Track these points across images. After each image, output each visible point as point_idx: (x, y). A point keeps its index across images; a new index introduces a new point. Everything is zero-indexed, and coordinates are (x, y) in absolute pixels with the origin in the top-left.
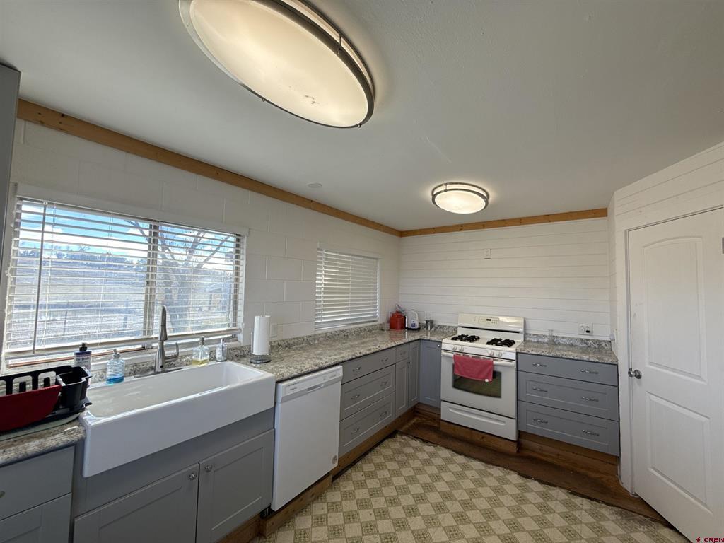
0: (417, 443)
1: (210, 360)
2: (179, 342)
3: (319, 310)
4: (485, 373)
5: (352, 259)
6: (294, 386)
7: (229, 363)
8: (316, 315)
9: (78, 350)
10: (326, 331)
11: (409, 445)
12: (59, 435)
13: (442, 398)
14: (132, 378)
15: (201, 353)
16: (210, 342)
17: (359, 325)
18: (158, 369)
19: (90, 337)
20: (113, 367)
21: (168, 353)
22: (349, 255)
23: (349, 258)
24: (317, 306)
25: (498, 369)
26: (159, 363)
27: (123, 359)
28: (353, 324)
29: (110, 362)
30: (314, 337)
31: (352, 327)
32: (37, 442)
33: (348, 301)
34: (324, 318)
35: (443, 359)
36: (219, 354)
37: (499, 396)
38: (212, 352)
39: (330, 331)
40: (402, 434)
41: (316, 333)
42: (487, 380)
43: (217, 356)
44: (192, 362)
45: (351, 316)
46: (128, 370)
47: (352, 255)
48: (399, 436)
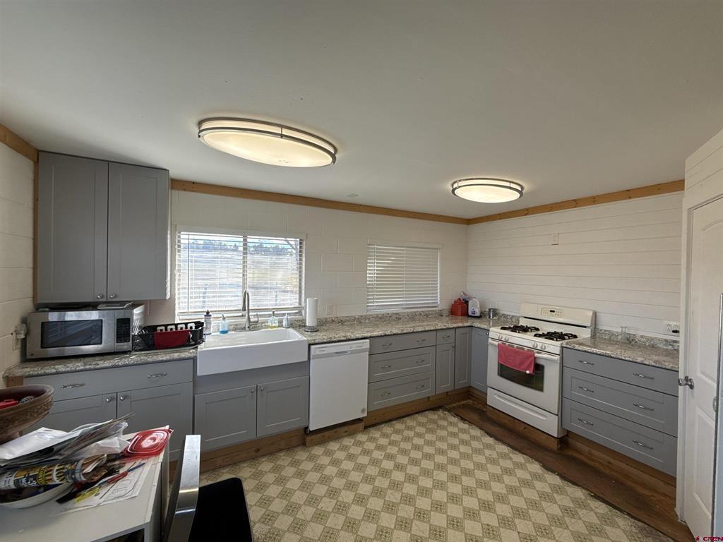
0: (455, 420)
1: (279, 326)
2: (258, 313)
3: (371, 295)
4: (527, 364)
5: (407, 250)
6: (324, 349)
7: (291, 330)
8: (368, 299)
9: (205, 314)
10: (378, 313)
11: (444, 419)
12: (187, 353)
13: (488, 384)
14: (233, 332)
15: (273, 321)
16: (278, 315)
17: (414, 310)
18: (247, 329)
19: (211, 307)
20: (222, 324)
21: (253, 319)
22: (403, 247)
23: (403, 250)
24: (368, 292)
25: (541, 362)
26: (247, 325)
27: (227, 321)
28: (406, 308)
29: (221, 321)
30: (366, 317)
31: (407, 311)
32: (178, 354)
33: (403, 288)
34: (377, 302)
35: (490, 347)
36: (285, 323)
37: (541, 389)
38: (281, 322)
39: (382, 313)
40: (446, 410)
41: (368, 313)
42: (528, 372)
43: (284, 324)
44: (268, 327)
45: (406, 301)
46: (231, 327)
47: (407, 247)
48: (441, 411)
